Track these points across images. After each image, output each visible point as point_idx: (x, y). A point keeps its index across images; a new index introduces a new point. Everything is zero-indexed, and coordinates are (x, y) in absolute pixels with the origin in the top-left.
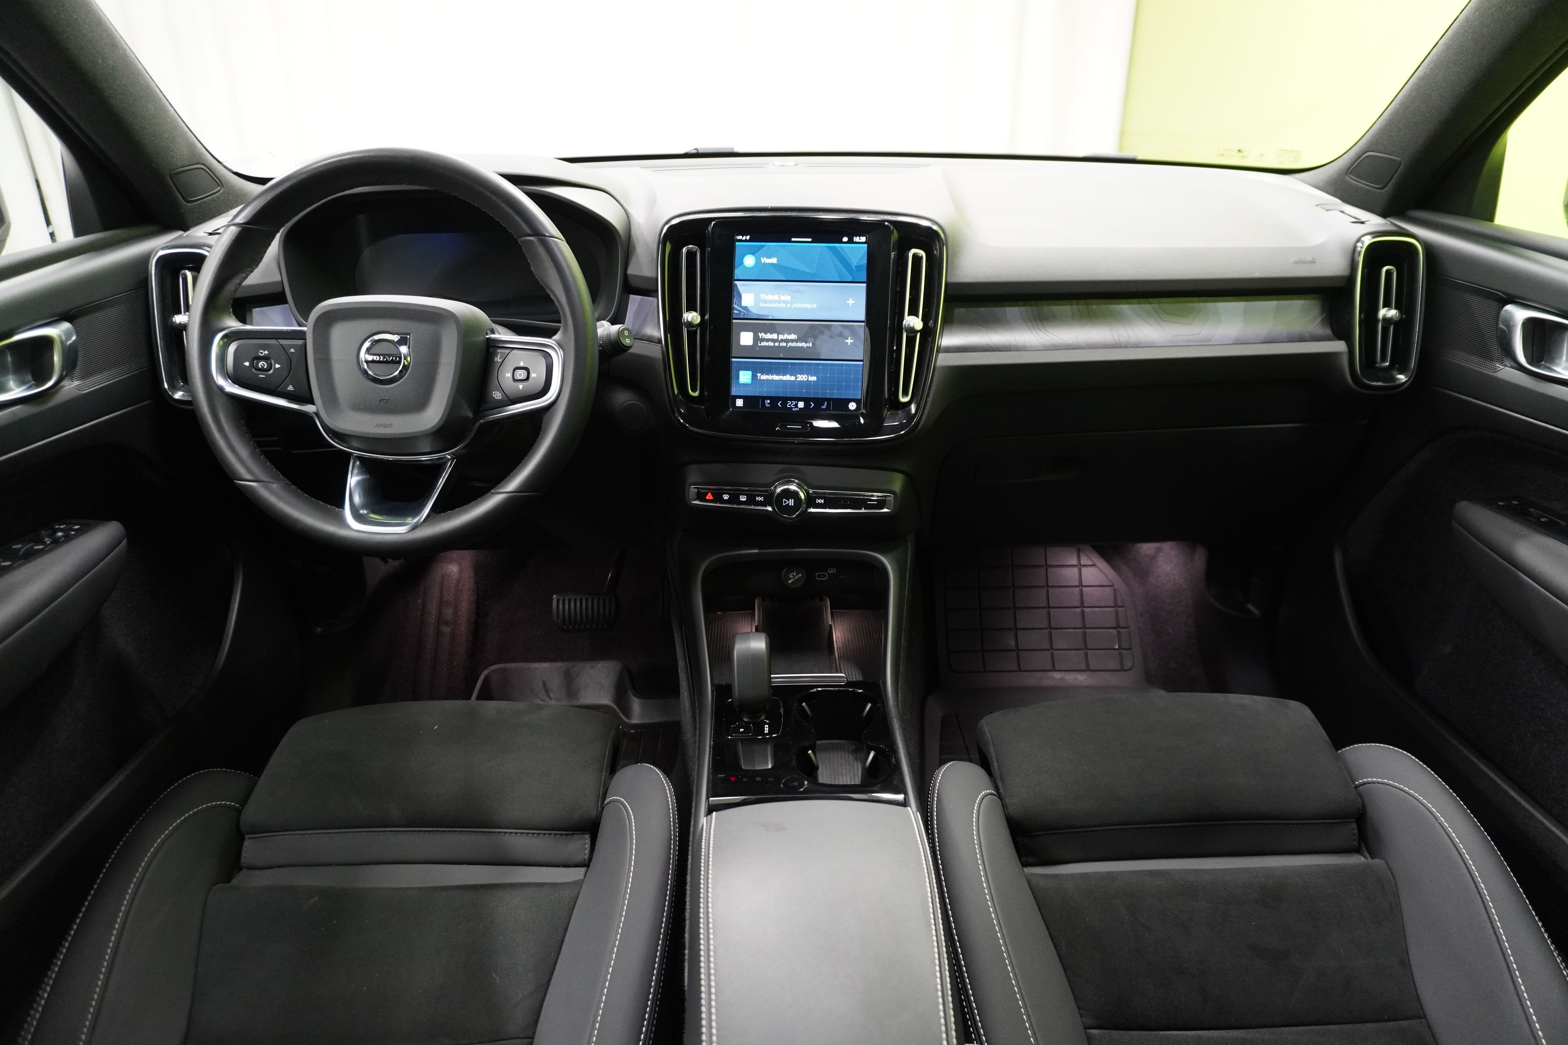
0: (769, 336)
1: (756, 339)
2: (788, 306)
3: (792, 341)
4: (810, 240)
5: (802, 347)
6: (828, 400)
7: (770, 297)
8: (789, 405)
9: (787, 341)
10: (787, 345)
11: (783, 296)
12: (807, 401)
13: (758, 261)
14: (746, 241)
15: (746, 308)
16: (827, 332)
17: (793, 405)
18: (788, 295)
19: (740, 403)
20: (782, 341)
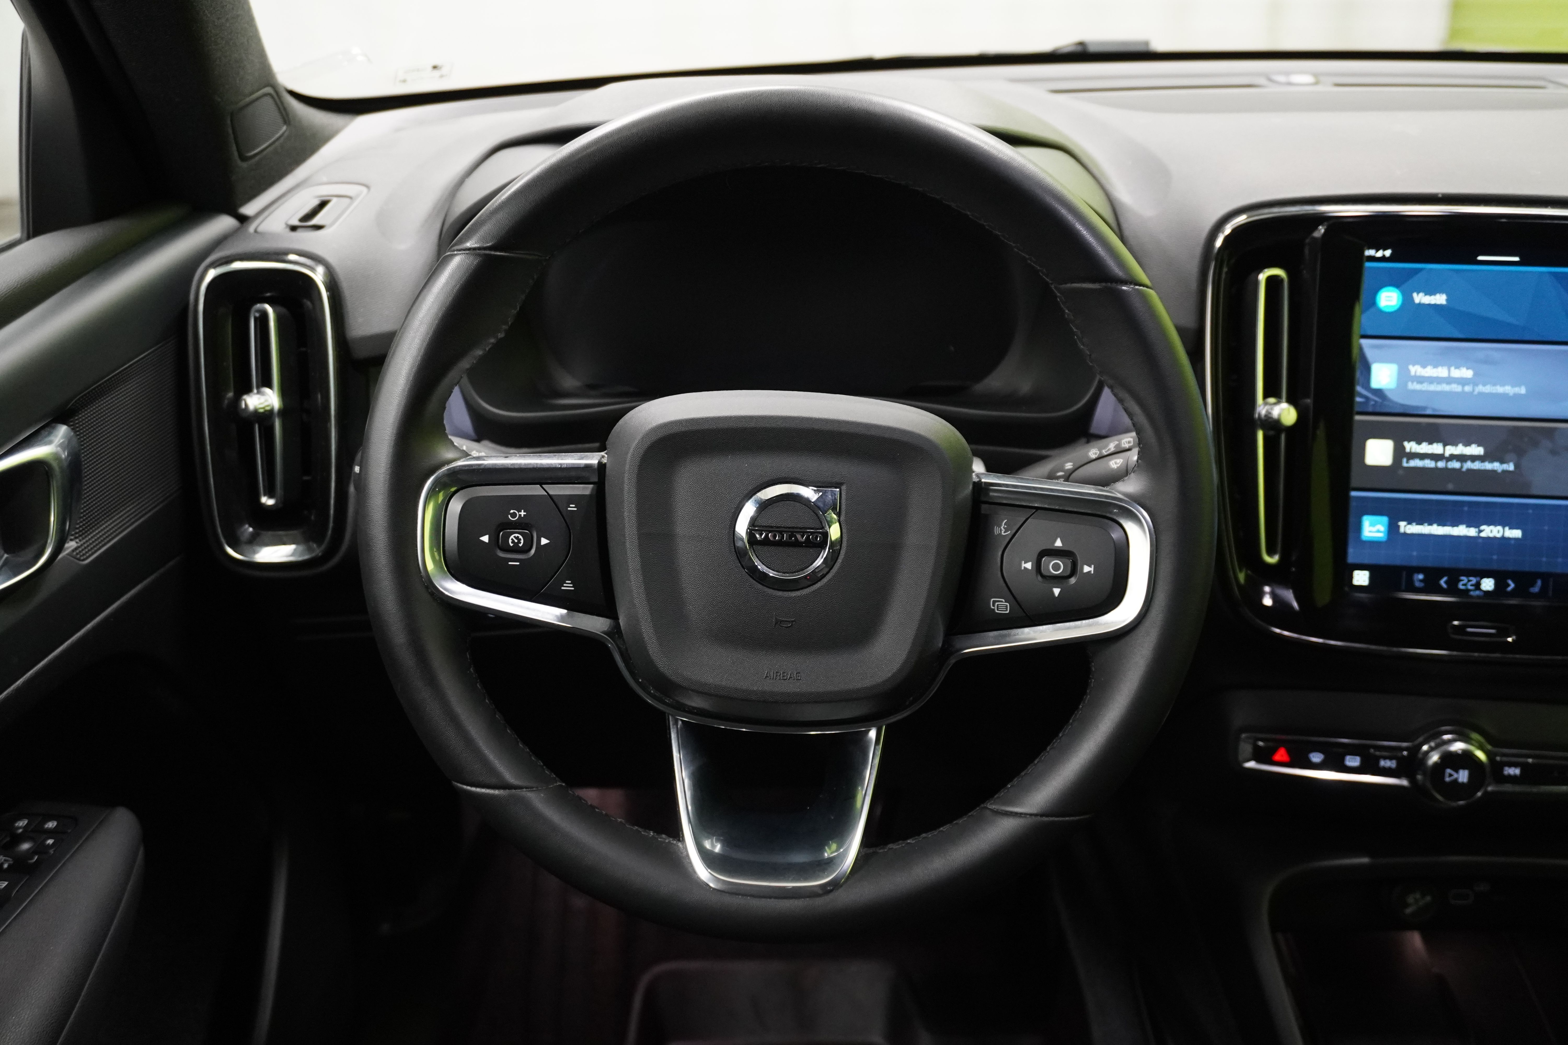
0: (1424, 448)
1: (1399, 453)
2: (1468, 389)
3: (1473, 458)
4: (1517, 259)
5: (1494, 472)
6: (1545, 577)
7: (1429, 372)
8: (1463, 585)
9: (1462, 458)
10: (1462, 467)
11: (1457, 371)
12: (1500, 577)
13: (1407, 299)
14: (1383, 259)
15: (1379, 392)
16: (1546, 443)
17: (1472, 585)
18: (1468, 369)
19: (1361, 578)
20: (1453, 457)
